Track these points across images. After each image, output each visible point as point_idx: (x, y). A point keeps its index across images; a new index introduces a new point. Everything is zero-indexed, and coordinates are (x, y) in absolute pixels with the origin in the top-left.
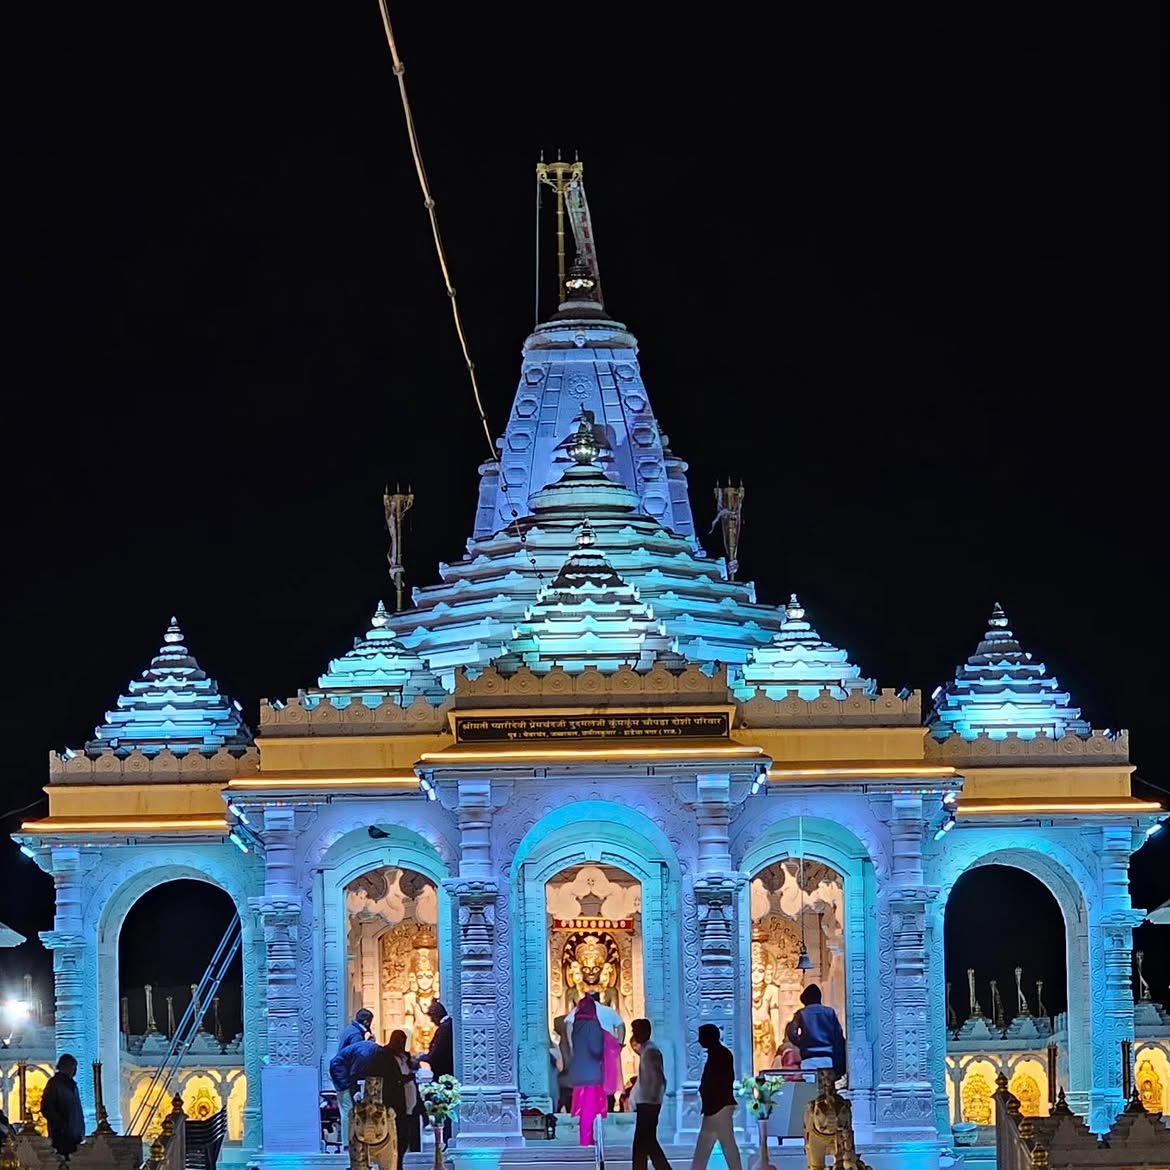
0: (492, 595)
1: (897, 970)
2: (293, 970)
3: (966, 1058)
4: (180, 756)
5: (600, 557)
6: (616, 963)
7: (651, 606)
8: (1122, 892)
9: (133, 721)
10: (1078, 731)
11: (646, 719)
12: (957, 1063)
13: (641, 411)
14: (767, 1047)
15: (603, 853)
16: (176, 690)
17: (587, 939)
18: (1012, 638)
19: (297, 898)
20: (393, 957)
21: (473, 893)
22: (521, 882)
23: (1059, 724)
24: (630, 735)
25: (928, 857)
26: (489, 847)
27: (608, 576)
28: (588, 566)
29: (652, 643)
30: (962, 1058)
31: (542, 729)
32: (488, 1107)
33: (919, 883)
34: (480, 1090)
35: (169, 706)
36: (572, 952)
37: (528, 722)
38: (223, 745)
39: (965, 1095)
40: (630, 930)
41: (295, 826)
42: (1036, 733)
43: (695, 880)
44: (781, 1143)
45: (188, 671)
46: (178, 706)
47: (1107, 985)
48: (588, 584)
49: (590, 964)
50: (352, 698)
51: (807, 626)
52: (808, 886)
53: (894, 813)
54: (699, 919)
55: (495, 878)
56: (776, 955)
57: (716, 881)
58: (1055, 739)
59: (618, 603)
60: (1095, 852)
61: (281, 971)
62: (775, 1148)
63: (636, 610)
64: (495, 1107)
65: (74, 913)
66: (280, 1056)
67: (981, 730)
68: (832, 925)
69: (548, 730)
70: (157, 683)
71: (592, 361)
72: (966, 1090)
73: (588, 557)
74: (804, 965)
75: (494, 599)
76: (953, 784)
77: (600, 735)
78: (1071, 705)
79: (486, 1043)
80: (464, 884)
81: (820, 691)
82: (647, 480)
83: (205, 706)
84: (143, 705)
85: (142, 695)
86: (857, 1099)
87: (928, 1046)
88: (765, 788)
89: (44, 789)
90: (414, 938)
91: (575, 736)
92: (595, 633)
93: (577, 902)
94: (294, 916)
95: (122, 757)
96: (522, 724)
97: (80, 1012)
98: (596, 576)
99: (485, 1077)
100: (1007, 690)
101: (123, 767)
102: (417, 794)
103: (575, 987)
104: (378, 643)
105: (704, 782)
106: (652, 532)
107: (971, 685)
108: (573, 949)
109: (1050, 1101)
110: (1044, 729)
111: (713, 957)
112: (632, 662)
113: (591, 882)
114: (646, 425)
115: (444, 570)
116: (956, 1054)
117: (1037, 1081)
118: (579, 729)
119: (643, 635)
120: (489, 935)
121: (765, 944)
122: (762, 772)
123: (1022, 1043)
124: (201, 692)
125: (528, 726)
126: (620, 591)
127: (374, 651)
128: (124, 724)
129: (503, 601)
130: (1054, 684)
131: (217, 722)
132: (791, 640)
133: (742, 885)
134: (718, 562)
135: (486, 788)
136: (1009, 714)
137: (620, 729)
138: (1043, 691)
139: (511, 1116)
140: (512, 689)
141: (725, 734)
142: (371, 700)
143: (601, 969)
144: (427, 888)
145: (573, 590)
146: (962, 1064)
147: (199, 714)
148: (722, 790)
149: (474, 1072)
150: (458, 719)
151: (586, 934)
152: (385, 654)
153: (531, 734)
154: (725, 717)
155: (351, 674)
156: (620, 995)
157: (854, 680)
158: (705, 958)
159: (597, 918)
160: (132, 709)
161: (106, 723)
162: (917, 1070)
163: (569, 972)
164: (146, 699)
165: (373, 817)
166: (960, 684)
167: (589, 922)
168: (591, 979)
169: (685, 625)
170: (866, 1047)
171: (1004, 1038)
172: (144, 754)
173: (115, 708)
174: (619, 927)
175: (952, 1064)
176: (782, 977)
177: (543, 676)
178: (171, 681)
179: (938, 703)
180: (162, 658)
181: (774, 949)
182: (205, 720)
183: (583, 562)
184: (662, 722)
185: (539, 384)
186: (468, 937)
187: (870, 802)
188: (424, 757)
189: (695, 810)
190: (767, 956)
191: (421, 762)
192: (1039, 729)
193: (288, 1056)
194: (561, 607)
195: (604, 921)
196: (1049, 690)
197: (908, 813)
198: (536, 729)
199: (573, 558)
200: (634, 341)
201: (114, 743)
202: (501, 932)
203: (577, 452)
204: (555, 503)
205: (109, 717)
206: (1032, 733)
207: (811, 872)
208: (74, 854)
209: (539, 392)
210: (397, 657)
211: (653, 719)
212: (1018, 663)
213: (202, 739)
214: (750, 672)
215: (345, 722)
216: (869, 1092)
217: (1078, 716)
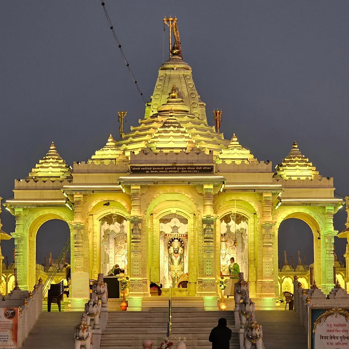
0: (145, 135)
1: (263, 246)
2: (82, 243)
3: (284, 277)
4: (53, 182)
5: (176, 119)
6: (183, 247)
7: (191, 134)
8: (331, 225)
9: (40, 171)
10: (318, 178)
11: (188, 167)
12: (281, 278)
13: (192, 88)
14: (226, 272)
15: (176, 211)
16: (52, 162)
17: (175, 240)
18: (299, 151)
19: (84, 222)
20: (119, 245)
21: (135, 220)
22: (152, 219)
23: (313, 176)
24: (183, 172)
25: (273, 214)
26: (140, 206)
27: (178, 125)
28: (172, 122)
29: (190, 145)
30: (282, 277)
31: (157, 170)
32: (138, 284)
33: (271, 219)
34: (136, 279)
35: (50, 167)
36: (170, 244)
37: (152, 168)
38: (66, 179)
39: (283, 287)
40: (187, 237)
41: (83, 200)
42: (306, 178)
43: (202, 217)
44: (228, 297)
45: (56, 157)
46: (53, 167)
47: (326, 253)
48: (172, 127)
49: (176, 247)
50: (101, 162)
51: (238, 143)
52: (238, 222)
53: (263, 198)
54: (204, 228)
55: (142, 215)
56: (229, 246)
57: (208, 217)
58: (311, 180)
59: (180, 133)
60: (323, 213)
61: (78, 243)
62: (226, 299)
63: (186, 135)
64: (141, 284)
65: (21, 227)
66: (78, 269)
67: (289, 177)
68: (245, 235)
69: (158, 170)
70: (47, 161)
71: (178, 73)
72: (284, 286)
73: (172, 119)
74: (236, 244)
75: (146, 136)
76: (281, 190)
77: (174, 172)
78: (316, 170)
79: (138, 265)
80: (132, 217)
81: (242, 161)
82: (193, 108)
83: (61, 167)
84: (43, 167)
85: (42, 164)
86: (251, 285)
87: (273, 270)
88: (224, 190)
89: (13, 191)
90: (125, 239)
91: (166, 172)
92: (173, 142)
93: (171, 228)
94: (83, 227)
95: (36, 182)
96: (151, 169)
97: (22, 257)
98: (174, 125)
99: (138, 275)
100: (297, 166)
101: (36, 185)
102: (120, 191)
103: (171, 254)
104: (109, 146)
105: (206, 187)
106: (194, 118)
107: (287, 164)
108: (171, 243)
109: (311, 284)
110: (308, 177)
111: (207, 240)
112: (184, 150)
113: (175, 222)
114: (193, 92)
115: (132, 128)
116: (281, 276)
117: (304, 284)
118: (168, 170)
119: (188, 142)
120: (140, 232)
121: (226, 242)
122: (223, 184)
123: (300, 273)
124: (60, 163)
125: (152, 169)
126: (181, 129)
127: (108, 148)
128: (37, 172)
129: (148, 137)
130: (311, 164)
131: (65, 172)
132: (233, 147)
133: (217, 218)
134: (213, 127)
135: (139, 187)
136: (298, 173)
137: (180, 170)
138: (308, 166)
139: (145, 287)
140: (148, 158)
141: (212, 172)
142: (107, 162)
143: (179, 249)
144: (125, 221)
145: (167, 129)
146: (282, 278)
147: (59, 170)
148: (211, 189)
149: (134, 274)
150: (131, 167)
151: (175, 239)
152: (111, 149)
153: (153, 172)
154: (212, 167)
155: (101, 155)
156: (184, 256)
157: (252, 159)
158: (205, 240)
159: (178, 234)
160: (40, 168)
161: (32, 172)
162: (269, 276)
163: (170, 250)
164: (44, 165)
165: (106, 197)
166: (284, 164)
167: (175, 235)
168: (176, 252)
169: (202, 144)
170: (254, 269)
171: (295, 271)
172: (43, 181)
173: (35, 168)
174: (184, 236)
175: (280, 278)
176: (231, 252)
177: (157, 154)
178: (51, 160)
179: (277, 170)
180: (49, 153)
181: (229, 244)
182: (61, 171)
183: (170, 121)
184: (193, 168)
185: (163, 80)
186: (133, 233)
187: (256, 195)
188: (120, 178)
189: (203, 195)
190: (227, 246)
191: (120, 179)
192: (306, 177)
193: (80, 269)
194: (163, 134)
195: (179, 235)
196: (310, 166)
197: (267, 198)
198: (155, 170)
199: (167, 120)
200: (191, 69)
201: (34, 178)
202: (143, 231)
203: (172, 95)
204: (165, 109)
205: (33, 170)
206: (304, 178)
207: (239, 218)
208: (21, 210)
209: (163, 82)
210: (115, 150)
211: (190, 167)
212: (301, 158)
213: (60, 176)
214: (221, 156)
215: (99, 169)
216: (255, 283)
217: (318, 174)
